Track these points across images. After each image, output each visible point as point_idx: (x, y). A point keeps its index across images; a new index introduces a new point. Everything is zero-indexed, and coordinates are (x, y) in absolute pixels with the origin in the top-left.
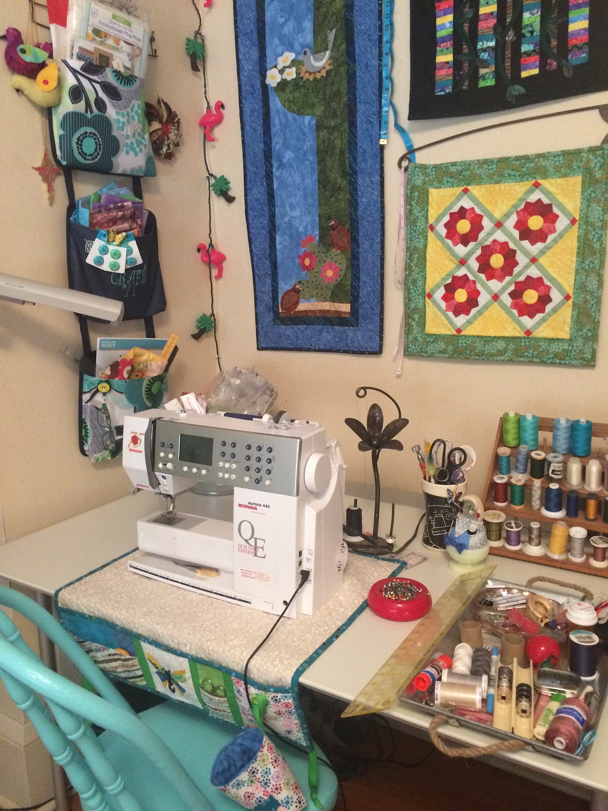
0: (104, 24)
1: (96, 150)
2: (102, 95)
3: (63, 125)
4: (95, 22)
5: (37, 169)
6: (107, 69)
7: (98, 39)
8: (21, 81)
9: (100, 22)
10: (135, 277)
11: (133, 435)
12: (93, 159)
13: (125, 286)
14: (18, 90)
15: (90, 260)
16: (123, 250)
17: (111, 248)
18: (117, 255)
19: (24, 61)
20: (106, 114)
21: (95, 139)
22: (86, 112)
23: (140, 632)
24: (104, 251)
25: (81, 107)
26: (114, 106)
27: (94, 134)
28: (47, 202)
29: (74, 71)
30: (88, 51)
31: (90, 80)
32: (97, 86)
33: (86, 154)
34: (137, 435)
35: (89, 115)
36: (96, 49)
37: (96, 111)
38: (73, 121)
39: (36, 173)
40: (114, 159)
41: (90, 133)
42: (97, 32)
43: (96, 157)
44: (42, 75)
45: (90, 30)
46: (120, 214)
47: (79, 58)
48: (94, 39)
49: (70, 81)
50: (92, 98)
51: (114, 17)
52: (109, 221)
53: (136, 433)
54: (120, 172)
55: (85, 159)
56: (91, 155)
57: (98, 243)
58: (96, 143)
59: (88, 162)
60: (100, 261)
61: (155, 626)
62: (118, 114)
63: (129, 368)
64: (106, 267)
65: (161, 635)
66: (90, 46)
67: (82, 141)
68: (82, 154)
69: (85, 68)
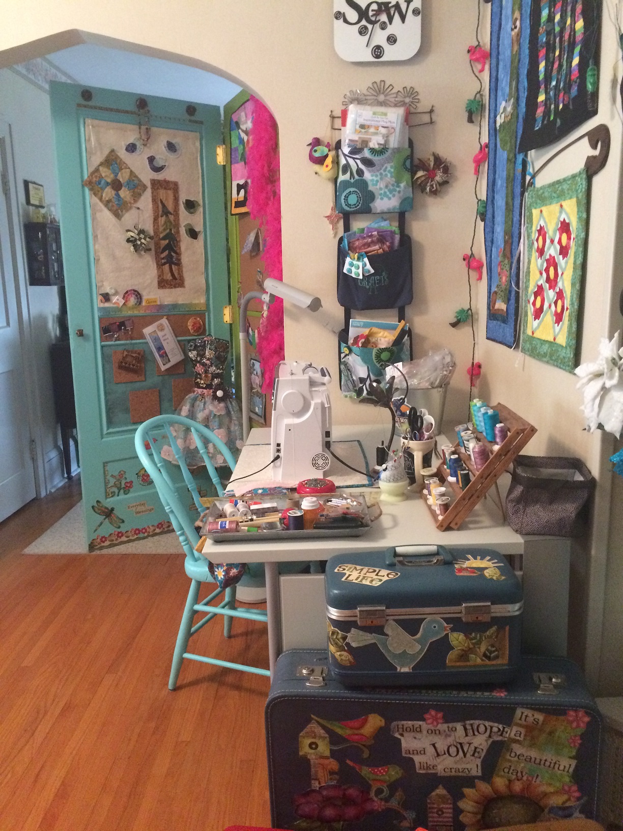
0: (367, 120)
1: (358, 201)
2: (361, 166)
3: (338, 189)
4: (361, 121)
5: (326, 217)
6: (365, 149)
7: (363, 130)
8: (317, 167)
9: (364, 120)
10: (375, 282)
12: (356, 207)
13: (368, 287)
14: (316, 173)
15: (345, 271)
16: (361, 264)
17: (355, 263)
18: (357, 267)
19: (315, 156)
20: (364, 178)
21: (357, 194)
22: (350, 179)
24: (351, 265)
25: (348, 176)
26: (370, 171)
27: (356, 192)
28: (332, 236)
29: (345, 155)
30: (354, 141)
31: (354, 159)
32: (358, 161)
33: (350, 205)
35: (352, 181)
36: (360, 138)
37: (357, 177)
38: (343, 186)
40: (371, 205)
41: (353, 191)
42: (362, 127)
43: (358, 205)
44: (326, 162)
45: (358, 127)
46: (370, 240)
47: (350, 146)
48: (360, 132)
49: (342, 161)
50: (354, 169)
51: (374, 113)
52: (364, 245)
54: (378, 211)
55: (350, 208)
56: (355, 205)
57: (349, 259)
58: (357, 197)
60: (350, 271)
62: (372, 176)
64: (354, 275)
66: (356, 137)
67: (348, 197)
68: (348, 205)
69: (351, 152)
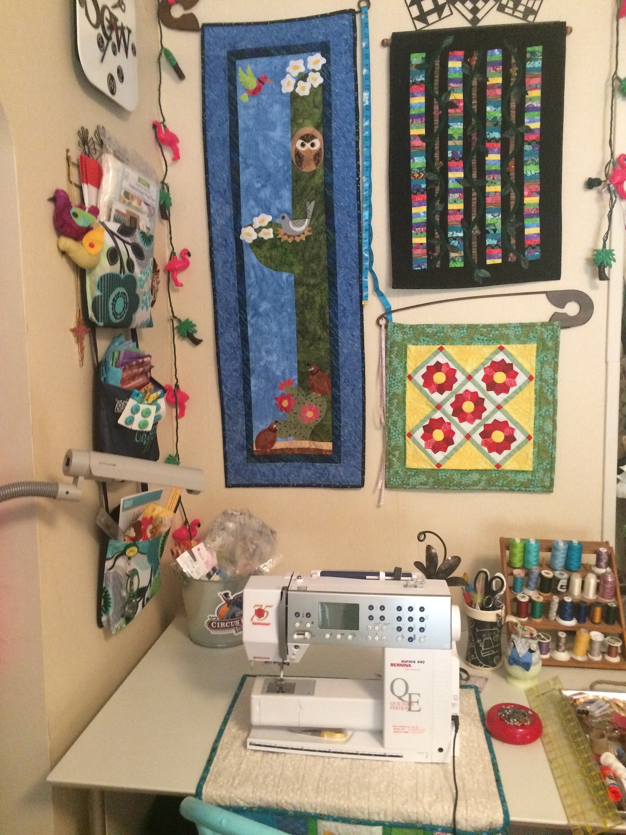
1: (124, 309)
2: (132, 255)
3: (99, 286)
4: (126, 185)
5: (72, 330)
6: (136, 230)
7: (127, 201)
8: (67, 243)
9: (129, 185)
10: (154, 432)
11: (257, 608)
12: (121, 318)
13: (145, 442)
14: (63, 253)
15: (121, 421)
16: (153, 408)
17: (143, 407)
18: (147, 414)
19: (76, 224)
20: (134, 274)
21: (124, 298)
22: (121, 272)
23: (318, 812)
24: (135, 410)
25: (116, 268)
26: (140, 266)
27: (124, 294)
28: (78, 363)
29: (112, 234)
30: (122, 214)
31: (124, 242)
32: (129, 247)
33: (117, 314)
34: (263, 608)
35: (122, 276)
36: (128, 212)
37: (127, 271)
38: (108, 282)
39: (72, 334)
40: (133, 316)
41: (122, 293)
42: (127, 194)
43: (123, 315)
44: (88, 238)
45: (122, 192)
48: (125, 201)
49: (109, 243)
50: (125, 258)
51: (140, 180)
53: (262, 606)
55: (116, 318)
56: (121, 314)
57: (131, 403)
58: (124, 302)
59: (117, 321)
60: (130, 420)
62: (141, 273)
63: (151, 527)
64: (135, 427)
66: (123, 209)
67: (115, 301)
68: (115, 314)
69: (120, 231)
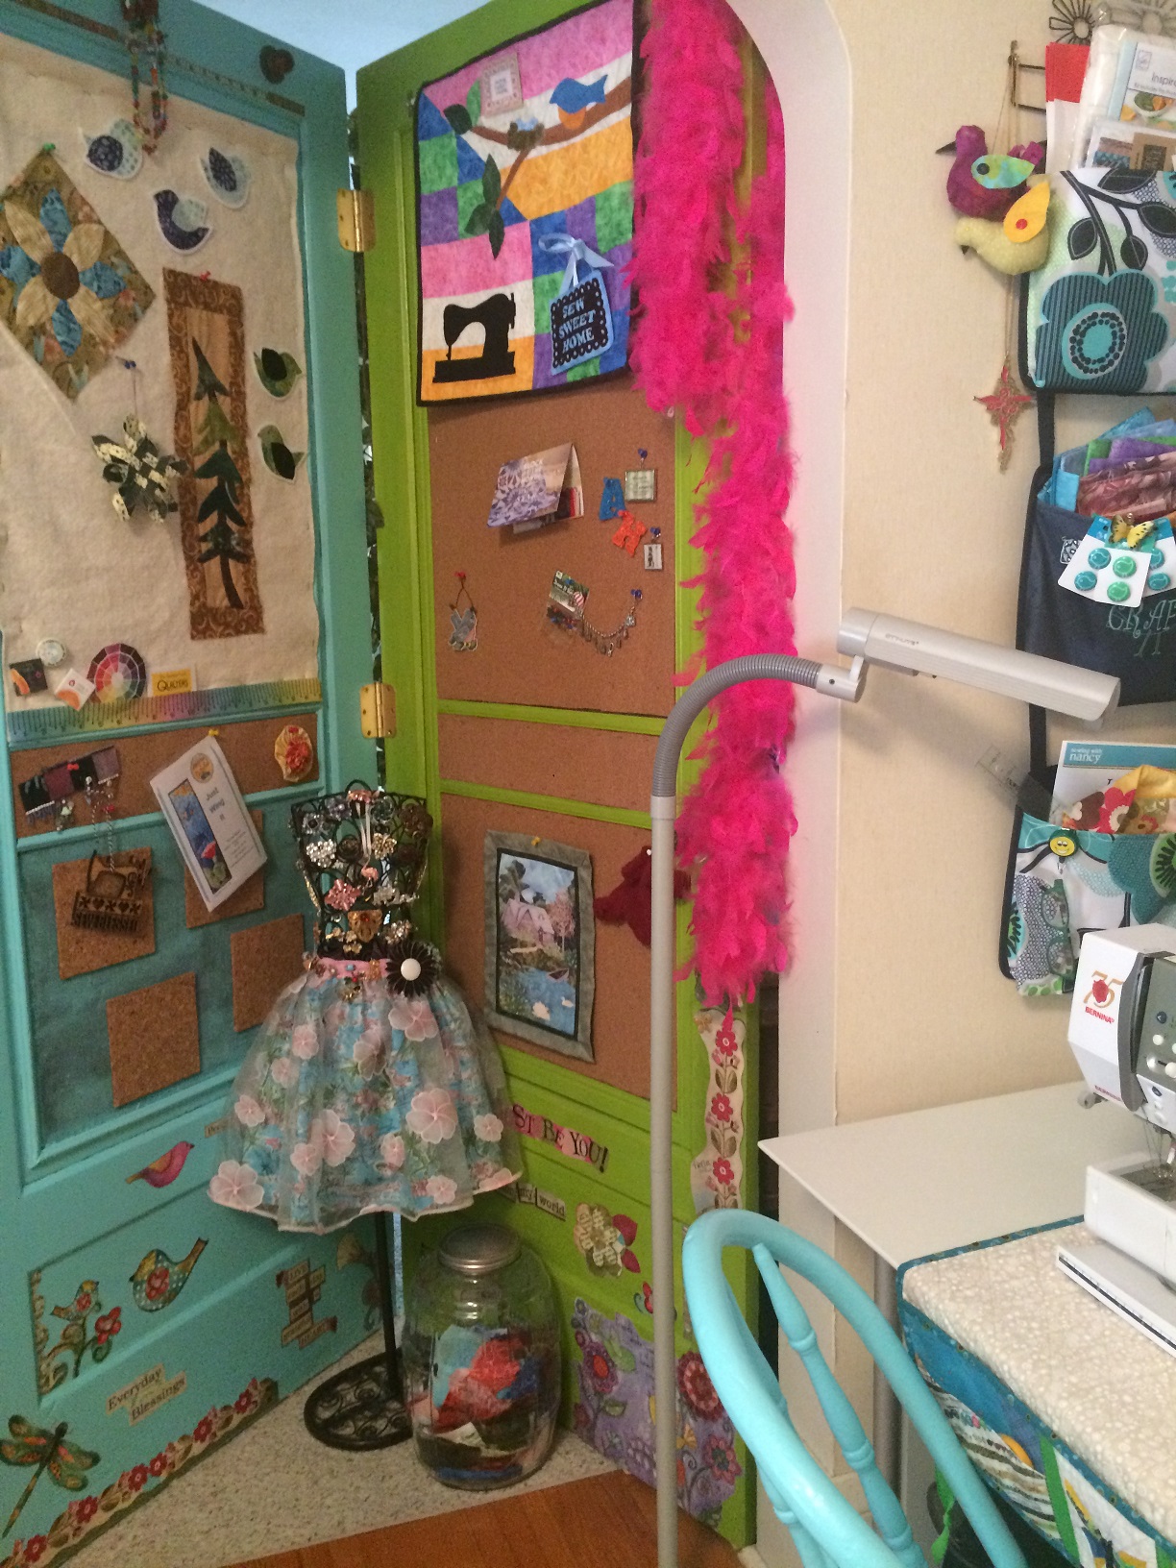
1: (1112, 349)
2: (1141, 232)
3: (1047, 308)
5: (983, 400)
6: (1159, 174)
7: (1145, 114)
8: (974, 229)
9: (1154, 78)
10: (1165, 614)
11: (1098, 978)
12: (1103, 369)
13: (1137, 634)
14: (965, 249)
15: (1067, 581)
16: (1143, 559)
17: (1117, 554)
18: (1127, 569)
19: (983, 188)
20: (1145, 271)
21: (1112, 326)
22: (1101, 271)
23: (1055, 1428)
24: (1100, 560)
25: (1091, 262)
27: (1112, 316)
28: (995, 465)
29: (1085, 192)
30: (1119, 144)
31: (1118, 204)
32: (1132, 216)
33: (1088, 361)
34: (1107, 982)
35: (1106, 278)
36: (1138, 137)
37: (1121, 267)
38: (1072, 293)
39: (983, 407)
40: (1149, 364)
41: (1104, 315)
42: (1145, 100)
43: (1111, 363)
44: (1016, 212)
45: (1131, 97)
46: (1149, 478)
47: (1099, 162)
48: (1136, 116)
49: (1075, 211)
50: (1117, 239)
52: (1118, 498)
53: (1105, 977)
54: (1160, 388)
55: (1086, 370)
56: (1101, 360)
57: (1089, 544)
58: (1114, 334)
59: (1089, 376)
60: (1089, 581)
61: (1089, 1430)
63: (1124, 810)
64: (1099, 595)
65: (1099, 1457)
66: (1125, 133)
67: (1083, 334)
68: (1081, 361)
69: (1106, 183)
